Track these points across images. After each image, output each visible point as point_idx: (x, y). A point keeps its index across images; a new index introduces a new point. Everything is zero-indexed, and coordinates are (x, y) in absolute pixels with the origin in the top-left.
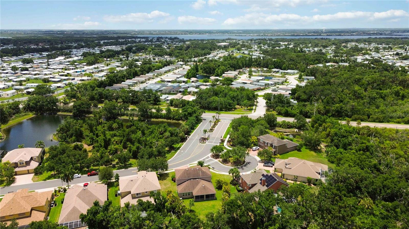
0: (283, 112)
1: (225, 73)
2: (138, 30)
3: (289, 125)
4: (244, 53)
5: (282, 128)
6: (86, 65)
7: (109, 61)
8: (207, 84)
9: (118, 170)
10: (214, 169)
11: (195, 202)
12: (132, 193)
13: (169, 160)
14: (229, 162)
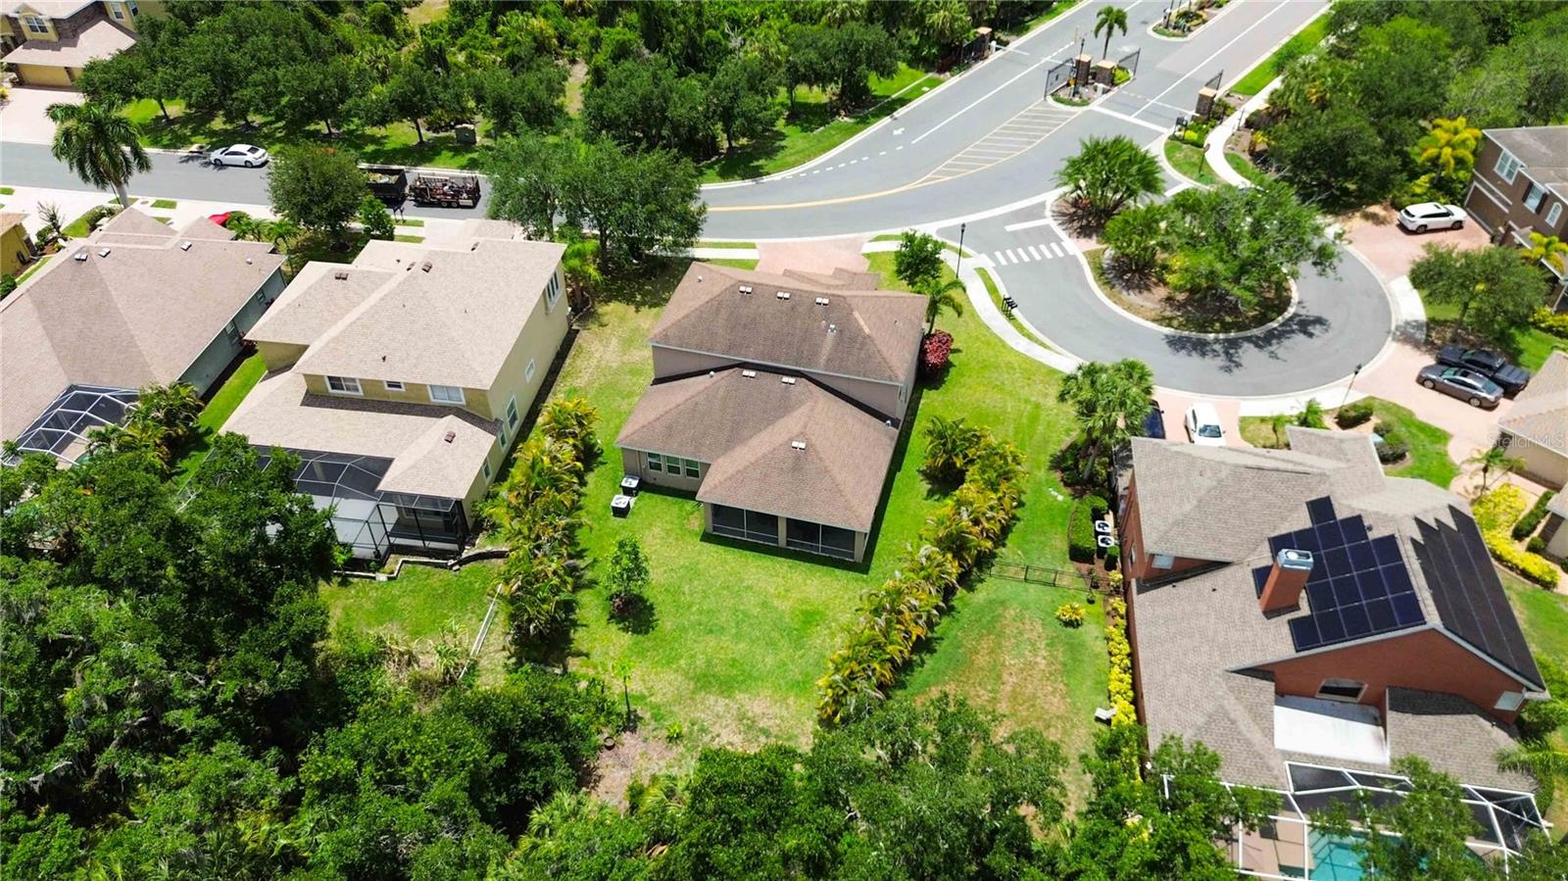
9: (466, 173)
10: (1015, 312)
11: (707, 537)
12: (303, 364)
13: (776, 177)
14: (1162, 281)
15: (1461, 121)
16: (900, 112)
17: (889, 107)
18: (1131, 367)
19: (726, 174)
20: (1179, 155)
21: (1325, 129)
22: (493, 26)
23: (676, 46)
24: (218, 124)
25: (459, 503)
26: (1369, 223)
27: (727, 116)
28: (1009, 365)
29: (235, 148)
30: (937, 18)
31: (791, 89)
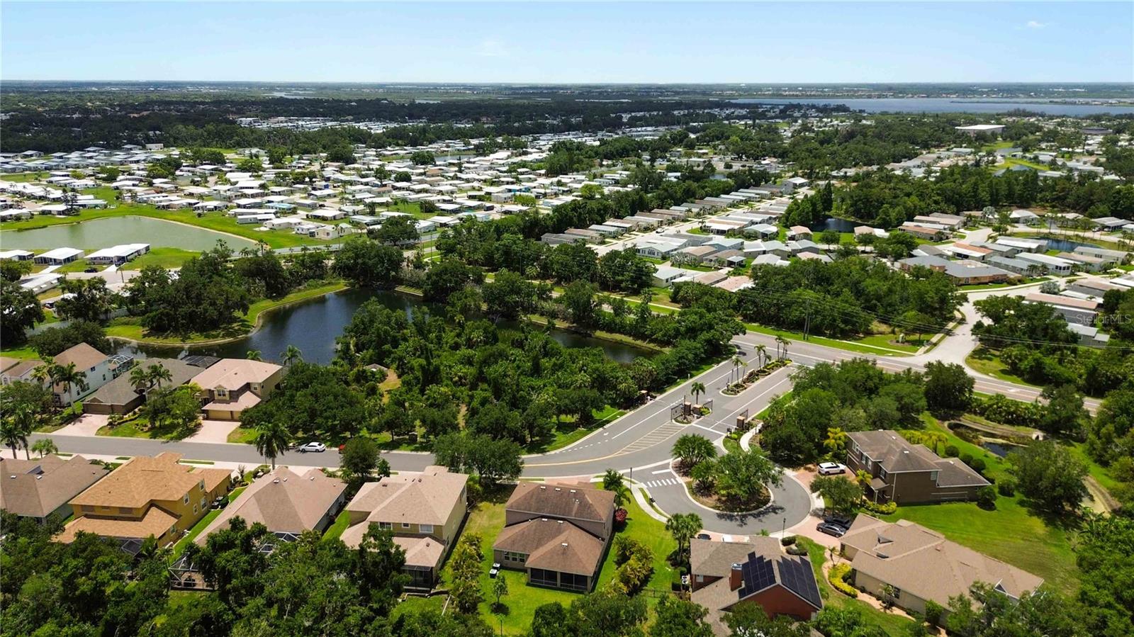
0: (1024, 365)
1: (917, 218)
2: (747, 85)
3: (1012, 414)
4: (1036, 158)
5: (988, 418)
6: (543, 175)
7: (608, 166)
8: (832, 247)
9: (414, 453)
10: (654, 504)
11: (528, 584)
12: (370, 518)
13: (553, 452)
14: (716, 493)
15: (838, 429)
16: (607, 426)
17: (602, 424)
18: (692, 515)
19: (530, 452)
20: (729, 444)
21: (784, 432)
22: (422, 392)
23: (507, 398)
24: (300, 434)
25: (432, 568)
26: (807, 471)
27: (531, 427)
28: (652, 525)
29: (312, 444)
30: (622, 386)
31: (558, 416)
